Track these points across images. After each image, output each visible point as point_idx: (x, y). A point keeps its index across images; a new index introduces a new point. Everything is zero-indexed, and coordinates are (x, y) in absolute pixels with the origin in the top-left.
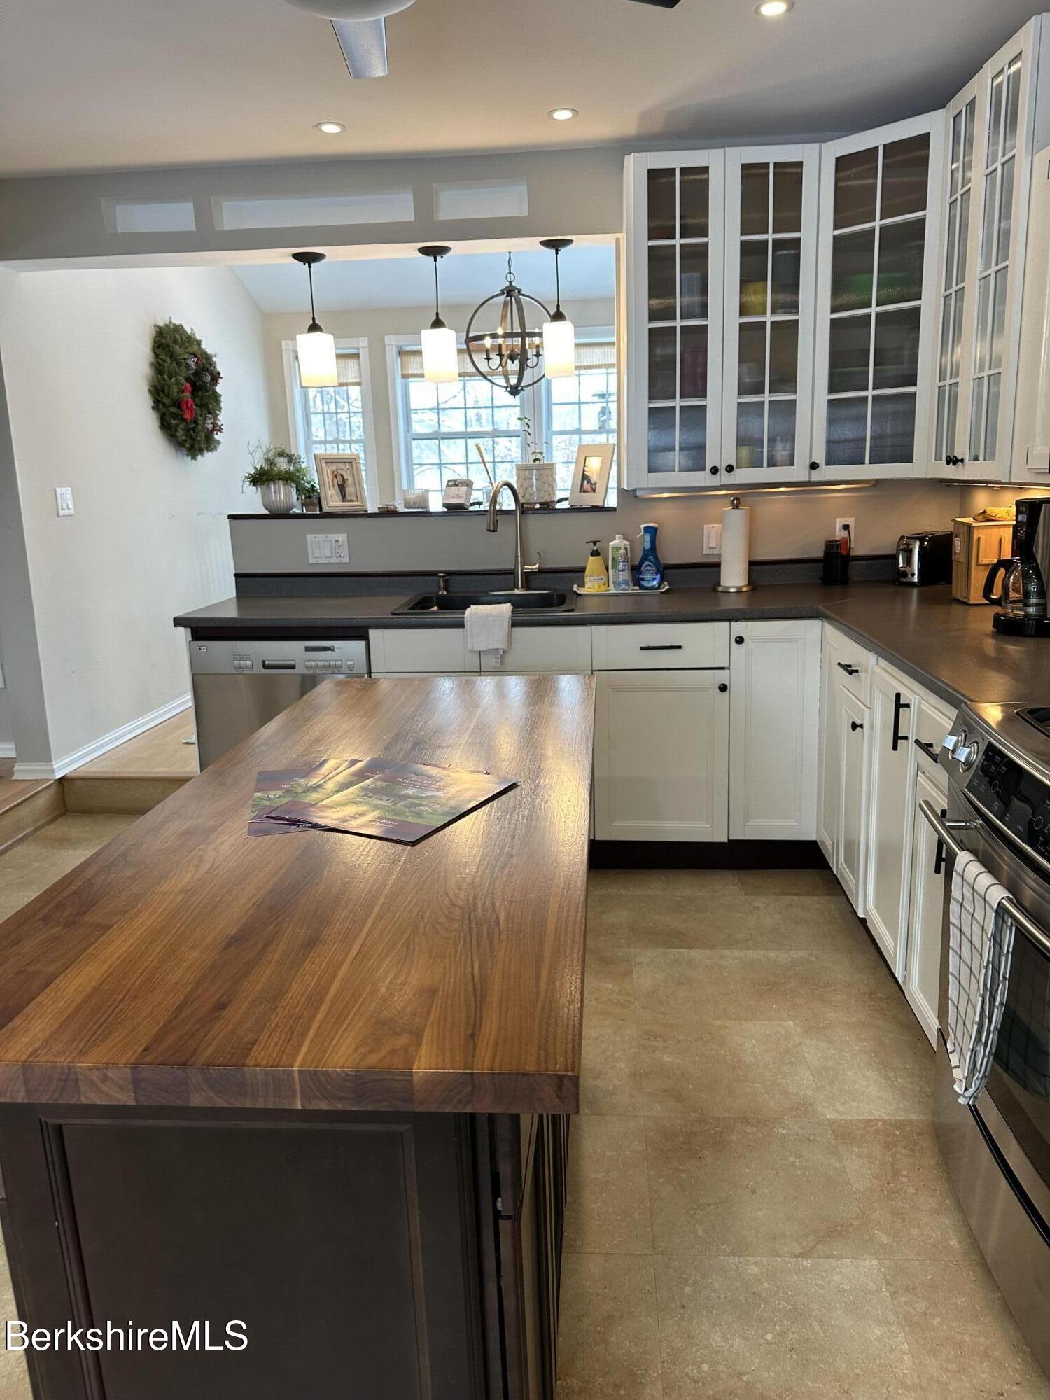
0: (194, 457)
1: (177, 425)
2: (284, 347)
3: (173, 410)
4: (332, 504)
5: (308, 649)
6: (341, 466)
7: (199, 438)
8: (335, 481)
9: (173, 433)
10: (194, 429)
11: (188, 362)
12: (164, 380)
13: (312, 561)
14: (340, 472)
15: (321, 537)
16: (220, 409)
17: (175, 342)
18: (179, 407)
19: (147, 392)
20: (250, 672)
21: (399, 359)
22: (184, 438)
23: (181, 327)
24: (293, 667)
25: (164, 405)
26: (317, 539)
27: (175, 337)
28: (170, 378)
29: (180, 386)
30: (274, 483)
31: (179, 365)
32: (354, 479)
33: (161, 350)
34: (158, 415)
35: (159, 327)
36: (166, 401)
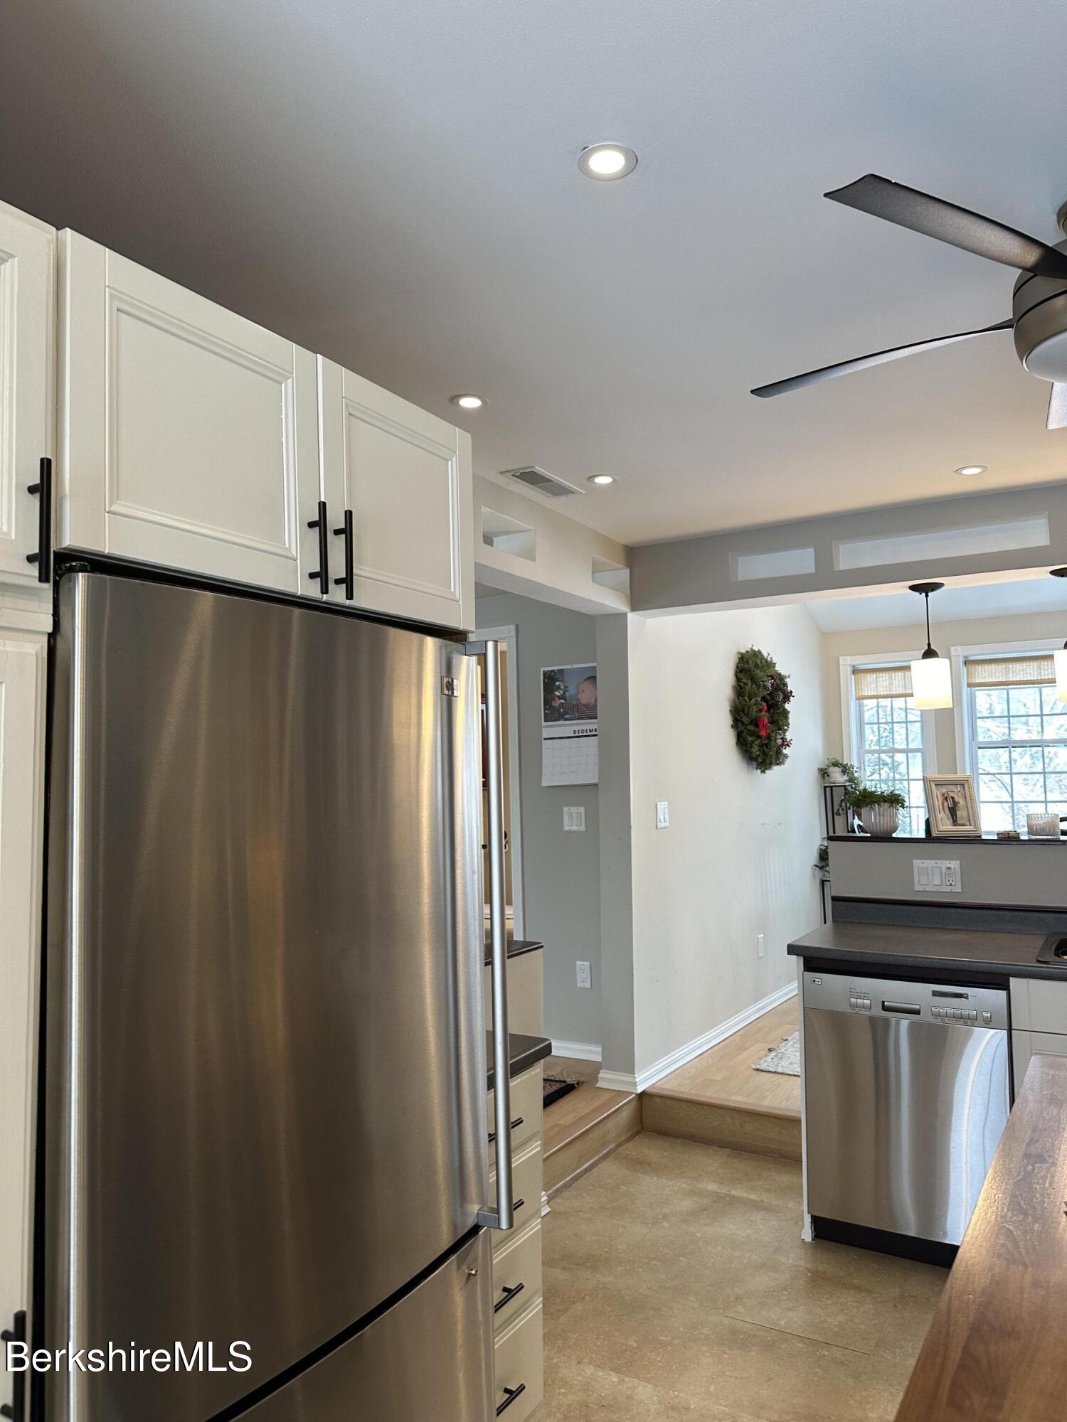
0: (763, 772)
1: (753, 742)
2: (841, 662)
3: (751, 728)
4: (942, 828)
5: (935, 994)
6: (952, 788)
7: (771, 753)
8: (946, 804)
9: (748, 749)
10: (766, 745)
11: (766, 683)
12: (745, 701)
13: (918, 888)
14: (951, 794)
15: (929, 863)
16: (788, 725)
17: (756, 666)
18: (757, 725)
19: (728, 712)
20: (868, 1013)
21: (965, 668)
22: (758, 753)
23: (759, 652)
24: (917, 1012)
25: (743, 723)
26: (925, 865)
27: (756, 662)
28: (750, 699)
29: (757, 707)
30: (879, 805)
31: (758, 686)
32: (966, 801)
33: (742, 674)
34: (736, 733)
35: (742, 654)
36: (745, 720)
